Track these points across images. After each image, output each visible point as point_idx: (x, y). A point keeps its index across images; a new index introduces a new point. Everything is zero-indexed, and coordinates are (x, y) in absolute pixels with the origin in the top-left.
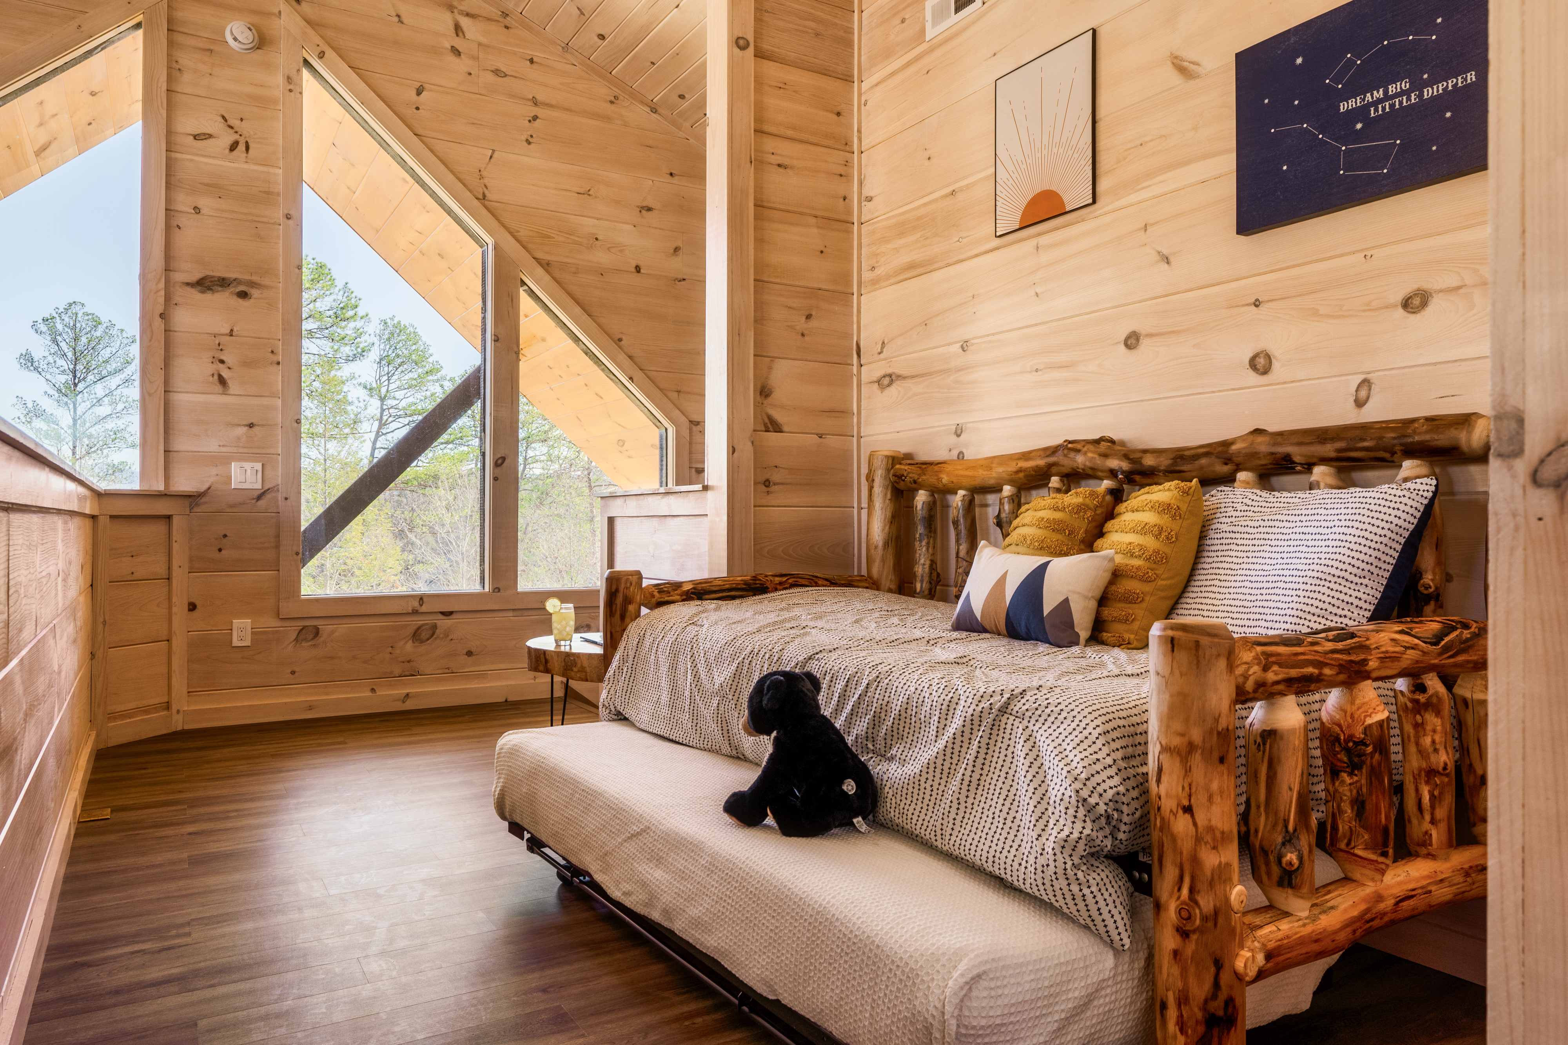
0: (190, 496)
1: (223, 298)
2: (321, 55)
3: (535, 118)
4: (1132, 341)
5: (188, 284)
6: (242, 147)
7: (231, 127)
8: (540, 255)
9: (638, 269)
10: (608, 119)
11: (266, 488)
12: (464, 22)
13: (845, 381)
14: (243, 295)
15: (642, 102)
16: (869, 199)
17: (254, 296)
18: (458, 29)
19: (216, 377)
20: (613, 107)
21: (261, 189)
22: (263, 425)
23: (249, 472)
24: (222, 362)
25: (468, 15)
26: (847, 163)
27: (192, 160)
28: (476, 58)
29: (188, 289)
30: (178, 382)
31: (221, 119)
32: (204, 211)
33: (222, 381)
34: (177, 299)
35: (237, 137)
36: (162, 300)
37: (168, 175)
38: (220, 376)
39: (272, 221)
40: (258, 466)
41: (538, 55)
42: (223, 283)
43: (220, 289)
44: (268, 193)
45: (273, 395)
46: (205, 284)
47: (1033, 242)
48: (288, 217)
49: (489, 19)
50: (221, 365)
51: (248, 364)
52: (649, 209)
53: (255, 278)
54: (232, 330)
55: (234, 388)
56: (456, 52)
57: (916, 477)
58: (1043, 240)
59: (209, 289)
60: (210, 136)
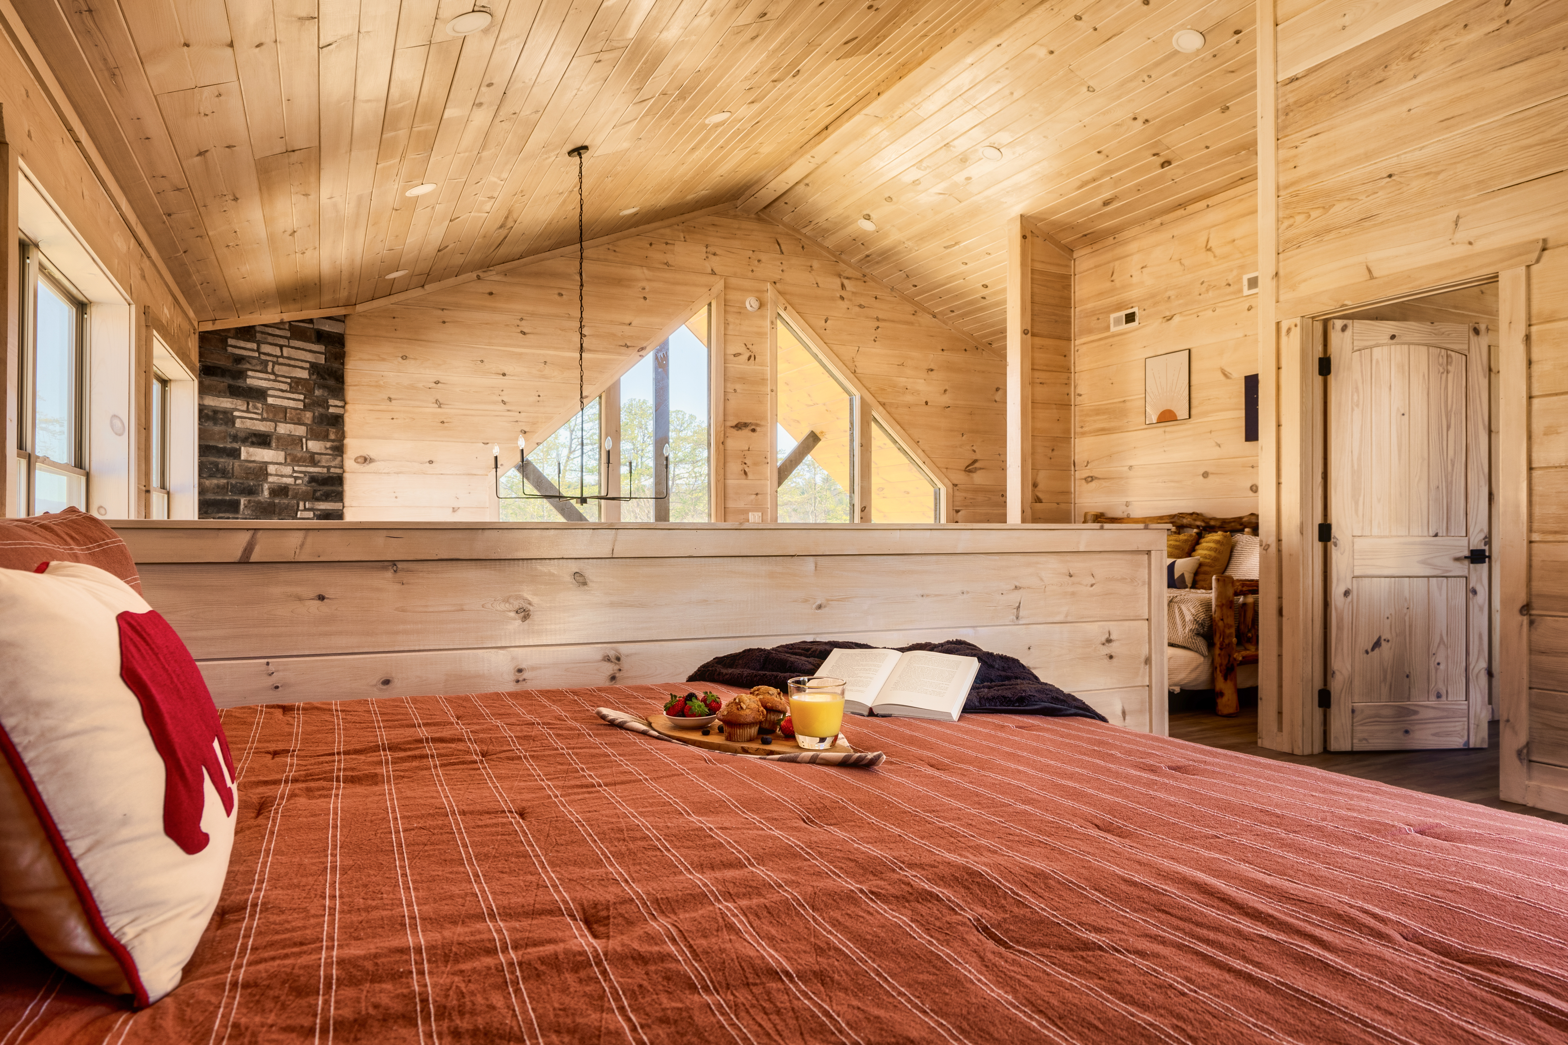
1: (746, 432)
2: (785, 309)
3: (878, 327)
4: (1205, 475)
5: (732, 427)
7: (748, 349)
8: (880, 400)
9: (926, 403)
10: (911, 324)
12: (846, 282)
13: (1068, 478)
14: (754, 430)
15: (929, 313)
16: (1080, 395)
17: (758, 431)
18: (843, 286)
19: (743, 471)
20: (914, 317)
21: (761, 378)
22: (762, 494)
23: (757, 517)
24: (745, 463)
25: (847, 278)
26: (1069, 378)
27: (733, 367)
28: (850, 300)
29: (732, 429)
30: (729, 475)
31: (744, 346)
32: (738, 391)
33: (745, 473)
34: (727, 434)
35: (750, 353)
36: (722, 436)
37: (724, 375)
38: (745, 471)
39: (765, 393)
40: (760, 514)
41: (879, 294)
42: (746, 425)
43: (744, 428)
44: (763, 380)
45: (766, 479)
46: (739, 426)
47: (1163, 429)
48: (772, 391)
49: (857, 279)
50: (745, 465)
51: (756, 464)
52: (932, 370)
53: (758, 422)
54: (749, 448)
55: (750, 476)
56: (842, 298)
58: (1167, 429)
59: (740, 428)
60: (740, 354)
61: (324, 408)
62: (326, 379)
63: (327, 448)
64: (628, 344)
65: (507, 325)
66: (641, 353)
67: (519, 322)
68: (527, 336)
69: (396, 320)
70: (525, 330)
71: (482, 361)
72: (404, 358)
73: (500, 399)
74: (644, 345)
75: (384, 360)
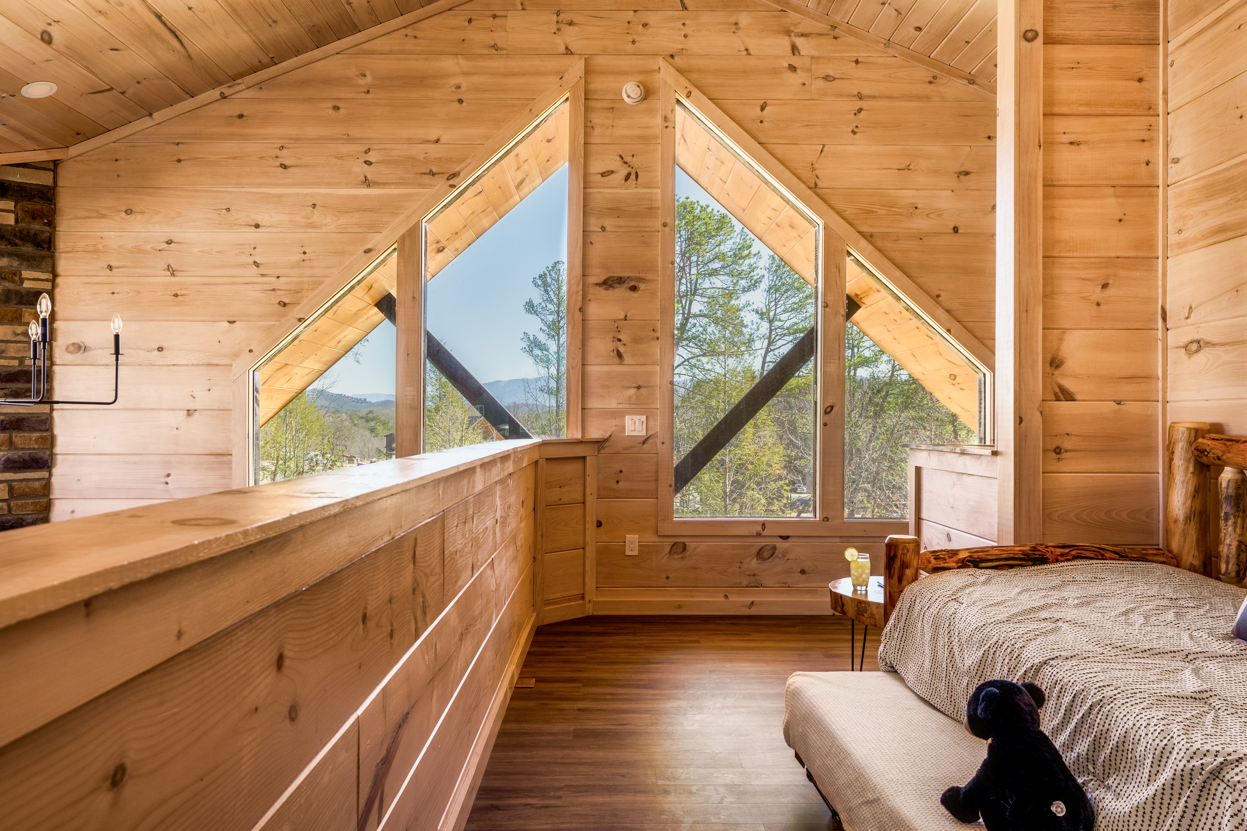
0: (598, 442)
1: (621, 292)
2: (689, 95)
3: (860, 110)
5: (597, 284)
6: (633, 177)
7: (626, 163)
8: (864, 229)
9: (956, 230)
10: (927, 98)
11: (649, 435)
12: (800, 42)
13: (1149, 347)
14: (634, 289)
15: (960, 77)
16: (1176, 161)
17: (641, 289)
18: (794, 49)
19: (615, 352)
20: (931, 87)
21: (646, 206)
22: (647, 387)
23: (637, 423)
24: (619, 340)
25: (802, 35)
26: (1150, 128)
27: (600, 192)
28: (809, 70)
29: (598, 288)
30: (591, 358)
31: (619, 158)
32: (608, 229)
33: (619, 355)
34: (590, 296)
35: (629, 169)
36: (580, 298)
37: (585, 206)
38: (618, 352)
39: (654, 230)
40: (644, 418)
41: (862, 55)
42: (620, 281)
43: (618, 285)
44: (651, 208)
45: (654, 363)
46: (608, 283)
48: (665, 225)
49: (820, 35)
50: (619, 343)
51: (637, 340)
52: (967, 173)
53: (642, 275)
54: (626, 316)
55: (627, 359)
56: (793, 68)
57: (1220, 454)
59: (611, 286)
60: (612, 172)
61: (13, 282)
62: (16, 245)
63: (16, 334)
64: (435, 170)
65: (262, 158)
66: (451, 182)
67: (277, 152)
68: (290, 170)
69: (119, 162)
70: (286, 163)
71: (228, 210)
72: (129, 212)
73: (251, 260)
74: (457, 169)
75: (103, 216)
